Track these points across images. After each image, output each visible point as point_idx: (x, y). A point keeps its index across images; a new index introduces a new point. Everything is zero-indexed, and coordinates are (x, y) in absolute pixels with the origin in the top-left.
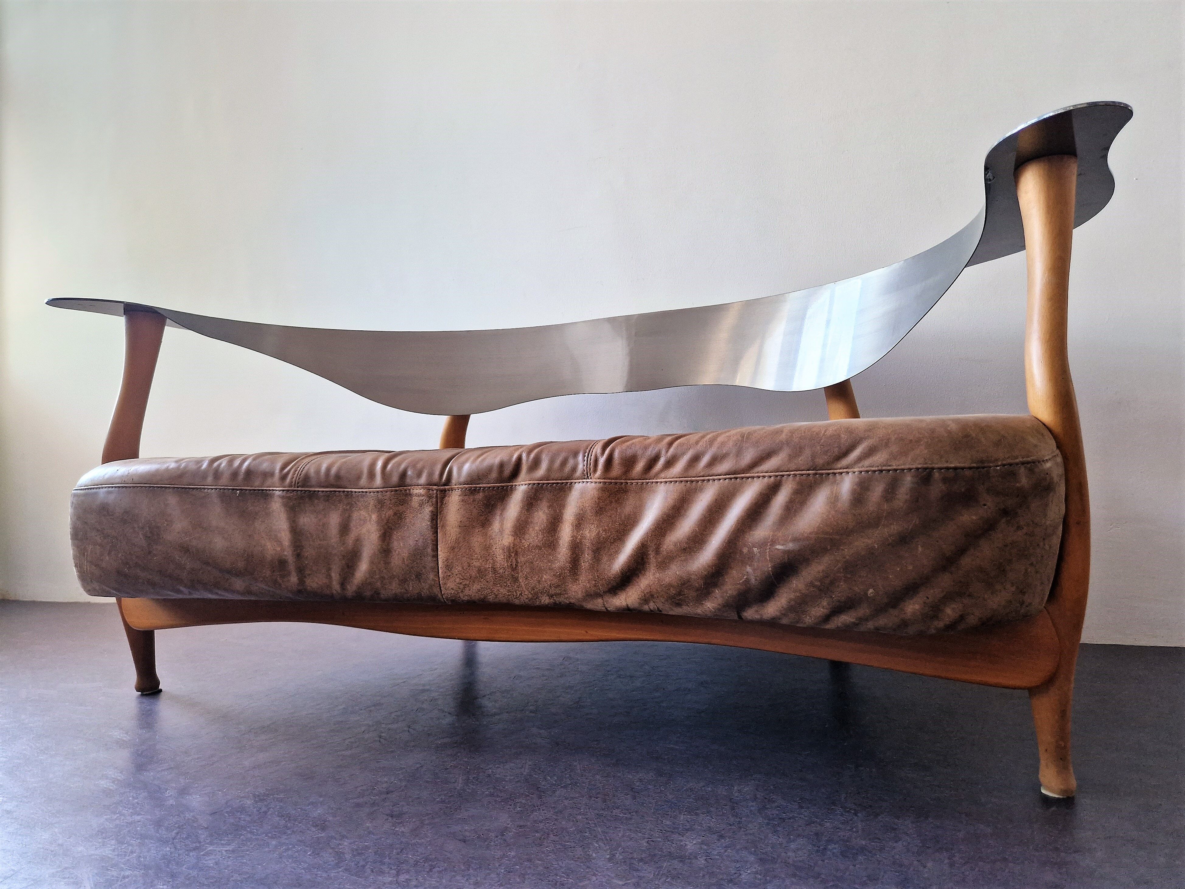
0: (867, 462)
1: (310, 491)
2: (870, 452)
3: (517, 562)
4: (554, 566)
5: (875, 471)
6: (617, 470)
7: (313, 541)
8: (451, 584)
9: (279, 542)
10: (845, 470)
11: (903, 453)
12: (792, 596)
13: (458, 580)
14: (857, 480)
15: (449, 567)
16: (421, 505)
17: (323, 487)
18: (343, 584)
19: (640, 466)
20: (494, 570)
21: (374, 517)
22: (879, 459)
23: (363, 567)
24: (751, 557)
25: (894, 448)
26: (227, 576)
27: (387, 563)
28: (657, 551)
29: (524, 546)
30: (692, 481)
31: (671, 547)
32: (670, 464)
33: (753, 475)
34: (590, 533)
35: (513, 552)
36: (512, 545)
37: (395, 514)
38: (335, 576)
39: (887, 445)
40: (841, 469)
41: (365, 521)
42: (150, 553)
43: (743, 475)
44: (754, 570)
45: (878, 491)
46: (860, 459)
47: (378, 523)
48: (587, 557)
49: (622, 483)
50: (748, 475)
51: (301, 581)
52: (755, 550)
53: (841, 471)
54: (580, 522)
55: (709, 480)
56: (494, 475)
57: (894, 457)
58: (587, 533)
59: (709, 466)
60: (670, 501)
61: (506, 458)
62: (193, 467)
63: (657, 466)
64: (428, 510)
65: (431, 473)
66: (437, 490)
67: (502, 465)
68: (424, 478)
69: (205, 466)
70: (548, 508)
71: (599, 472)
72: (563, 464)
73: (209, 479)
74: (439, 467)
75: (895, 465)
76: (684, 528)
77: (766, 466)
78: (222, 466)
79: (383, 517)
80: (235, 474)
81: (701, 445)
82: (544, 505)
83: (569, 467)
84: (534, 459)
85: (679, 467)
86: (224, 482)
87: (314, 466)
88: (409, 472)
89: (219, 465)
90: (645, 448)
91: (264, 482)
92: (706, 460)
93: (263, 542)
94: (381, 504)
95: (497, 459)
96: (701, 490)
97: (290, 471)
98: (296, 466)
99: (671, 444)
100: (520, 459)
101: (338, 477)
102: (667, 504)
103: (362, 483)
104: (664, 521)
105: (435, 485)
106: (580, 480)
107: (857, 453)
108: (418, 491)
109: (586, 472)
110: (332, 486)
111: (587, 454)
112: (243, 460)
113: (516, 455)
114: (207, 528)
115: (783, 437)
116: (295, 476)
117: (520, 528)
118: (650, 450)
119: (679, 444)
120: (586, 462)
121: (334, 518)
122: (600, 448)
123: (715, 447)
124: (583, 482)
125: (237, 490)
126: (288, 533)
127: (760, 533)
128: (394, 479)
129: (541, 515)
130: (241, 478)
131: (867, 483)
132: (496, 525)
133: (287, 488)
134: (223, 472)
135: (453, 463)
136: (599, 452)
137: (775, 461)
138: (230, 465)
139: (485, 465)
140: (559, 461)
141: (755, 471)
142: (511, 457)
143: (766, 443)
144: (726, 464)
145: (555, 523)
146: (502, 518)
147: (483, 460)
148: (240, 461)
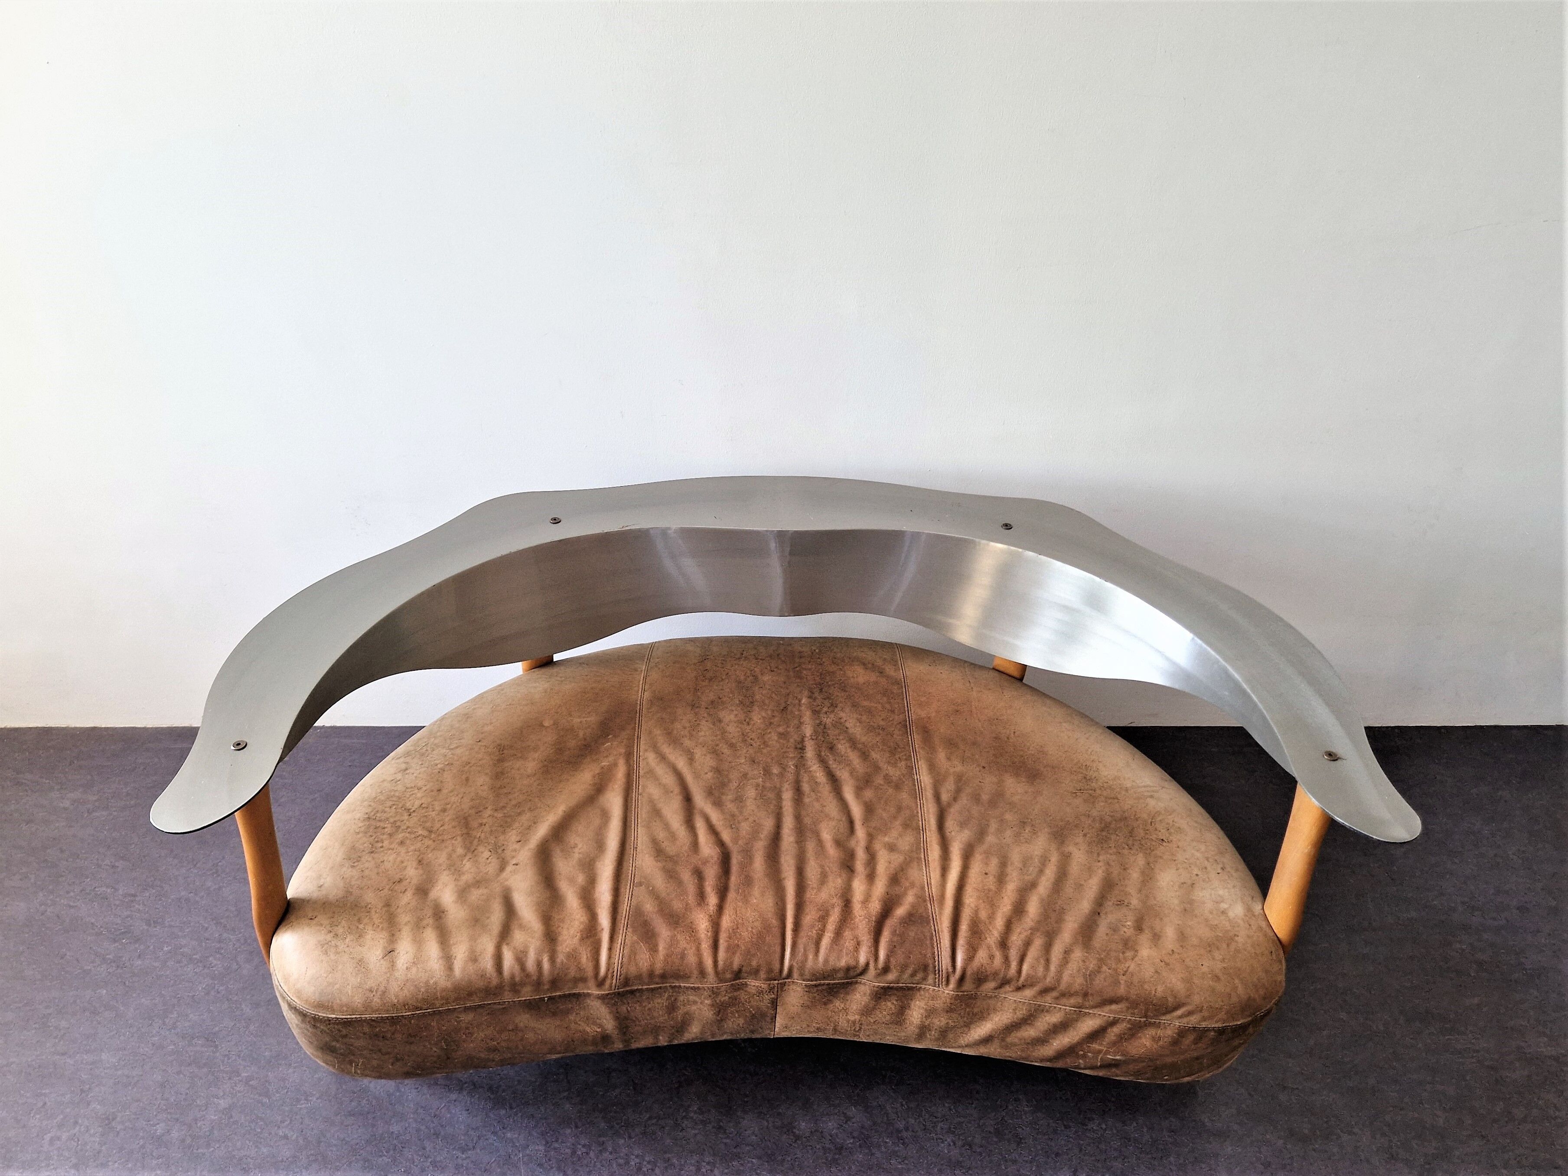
0: (1185, 1020)
1: (632, 990)
2: (1190, 1013)
3: (861, 1028)
5: (1189, 1028)
6: (968, 985)
7: (640, 1022)
9: (600, 1027)
10: (1168, 1022)
11: (1210, 1018)
13: (794, 1032)
14: (1176, 1031)
15: (784, 1027)
16: (760, 993)
17: (646, 985)
18: (673, 1039)
19: (991, 984)
20: (835, 1030)
21: (708, 1002)
22: (1193, 1020)
23: (695, 1029)
24: (1084, 1057)
25: (1205, 1014)
28: (1003, 1041)
29: (868, 1022)
30: (1040, 1006)
31: (1016, 1041)
32: (1019, 989)
33: (1095, 1013)
34: (938, 1022)
35: (855, 1024)
36: (856, 1021)
37: (730, 999)
38: (664, 1036)
39: (1201, 1011)
40: (1165, 1021)
41: (695, 1003)
42: (448, 1057)
43: (1087, 1011)
45: (1191, 1037)
46: (1180, 1017)
47: (712, 1005)
48: (934, 1033)
49: (971, 995)
50: (1091, 1012)
51: (626, 1045)
52: (1090, 1055)
54: (930, 1013)
55: (1055, 1008)
56: (840, 975)
57: (1204, 1019)
58: (934, 1022)
59: (1057, 998)
60: (1020, 1014)
61: (852, 963)
62: (481, 984)
63: (1007, 988)
64: (767, 997)
65: (770, 971)
66: (778, 984)
67: (848, 969)
68: (762, 975)
69: (495, 981)
70: (897, 1001)
71: (952, 986)
72: (913, 975)
73: (506, 993)
74: (777, 966)
75: (1204, 1025)
76: (1030, 1032)
77: (1107, 1008)
78: (517, 979)
79: (718, 1001)
80: (538, 984)
81: (1049, 981)
82: (894, 1000)
83: (919, 976)
84: (883, 968)
85: (1028, 993)
86: (527, 994)
87: (633, 970)
88: (744, 969)
89: (513, 977)
90: (996, 974)
91: (575, 986)
92: (1055, 994)
93: (581, 1028)
94: (714, 993)
95: (843, 963)
96: (1047, 1011)
97: (606, 977)
98: (611, 971)
99: (1019, 972)
100: (867, 964)
101: (664, 977)
102: (1016, 1016)
103: (692, 980)
104: (1012, 1026)
105: (775, 980)
106: (930, 987)
107: (1179, 1012)
108: (757, 984)
109: (937, 983)
110: (657, 984)
111: (937, 968)
112: (539, 964)
113: (862, 960)
114: (516, 1029)
115: (1122, 990)
116: (614, 981)
117: (867, 1011)
118: (1001, 975)
119: (1028, 976)
120: (937, 976)
121: (660, 1002)
122: (950, 965)
123: (1063, 986)
124: (935, 990)
125: (544, 998)
126: (612, 1021)
127: (1095, 1046)
128: (728, 976)
129: (890, 1005)
130: (546, 987)
131: (1182, 1033)
132: (838, 1004)
133: (607, 992)
134: (523, 984)
135: (791, 960)
136: (950, 970)
137: (1114, 1007)
138: (528, 976)
139: (829, 968)
140: (909, 971)
141: (1099, 1009)
142: (857, 962)
143: (1109, 993)
144: (1072, 1001)
145: (902, 1010)
146: (844, 1000)
147: (826, 961)
148: (535, 967)
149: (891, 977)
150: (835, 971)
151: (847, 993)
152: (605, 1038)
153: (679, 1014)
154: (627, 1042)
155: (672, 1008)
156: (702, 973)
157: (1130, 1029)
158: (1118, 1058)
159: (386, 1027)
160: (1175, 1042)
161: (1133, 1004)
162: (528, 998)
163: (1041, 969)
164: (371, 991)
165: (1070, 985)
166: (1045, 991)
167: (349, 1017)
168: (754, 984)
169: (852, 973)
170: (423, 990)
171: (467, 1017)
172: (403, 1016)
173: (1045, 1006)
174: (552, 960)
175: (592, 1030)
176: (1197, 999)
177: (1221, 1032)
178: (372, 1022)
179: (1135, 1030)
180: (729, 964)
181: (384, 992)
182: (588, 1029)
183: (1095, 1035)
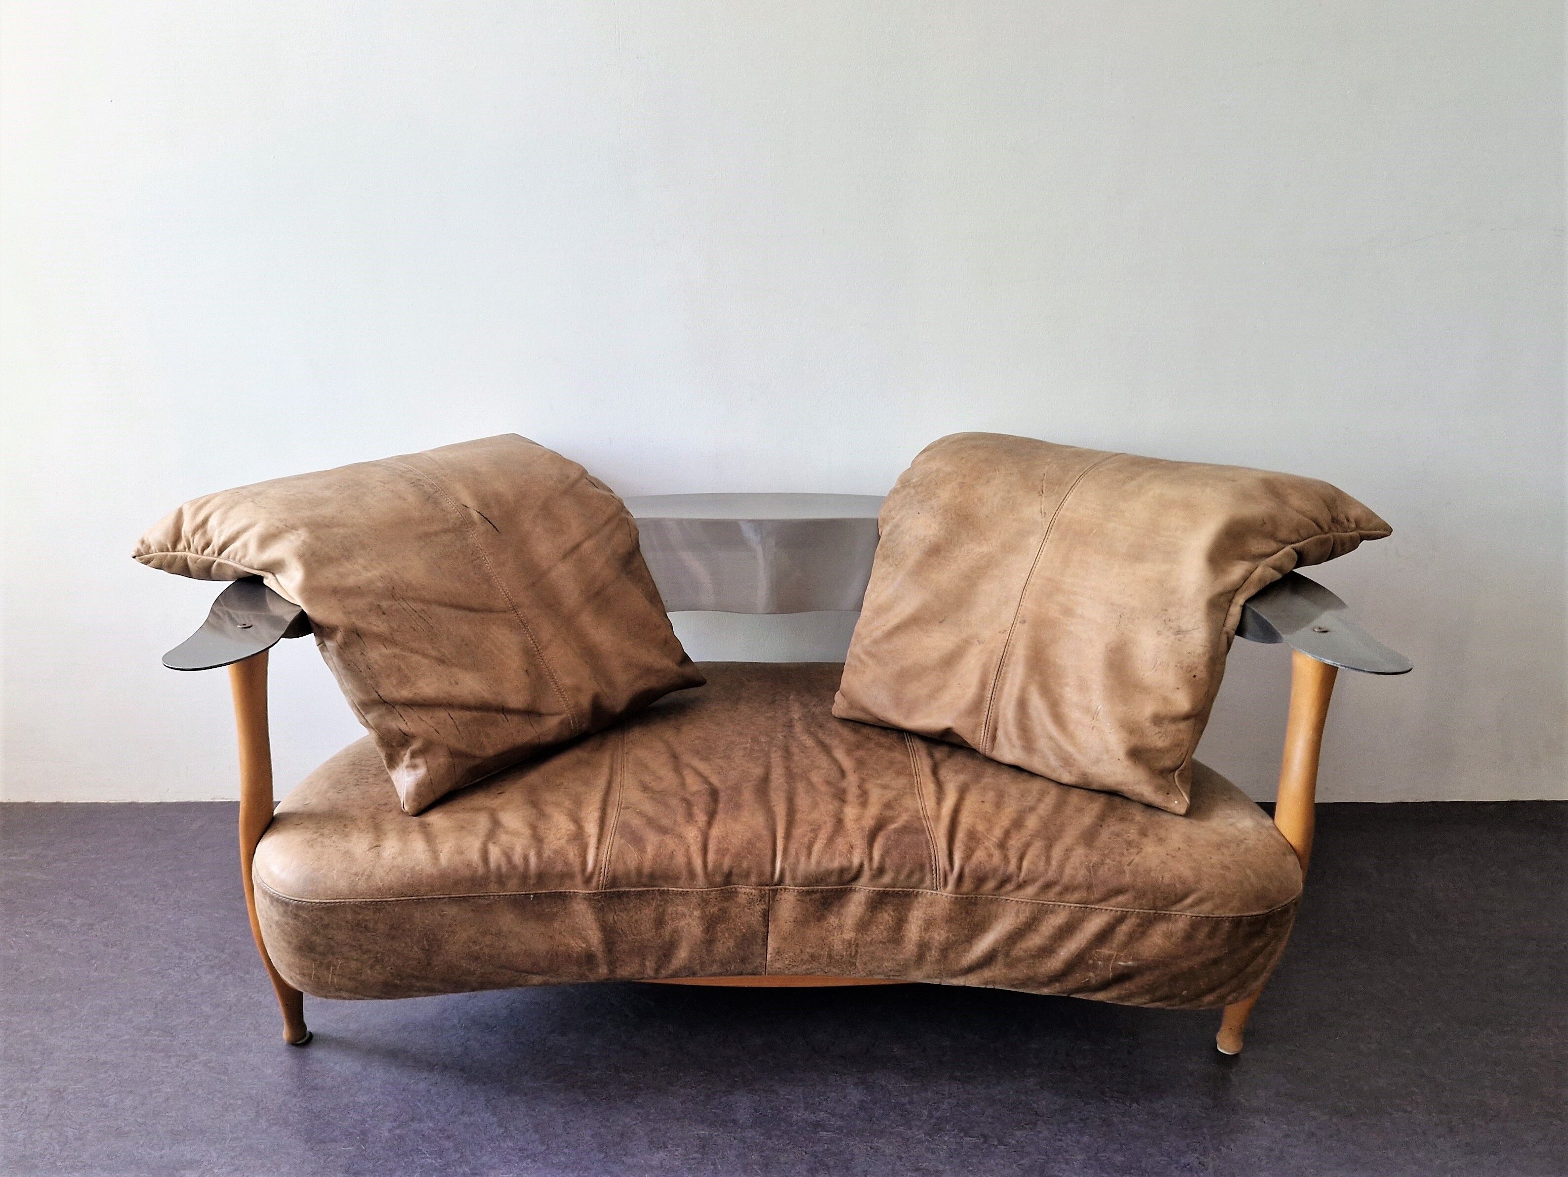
0: (1197, 909)
1: (619, 892)
2: (1201, 901)
3: (857, 951)
4: (897, 957)
5: (1203, 917)
6: (967, 886)
7: (626, 936)
8: (777, 965)
9: (585, 940)
10: (1179, 913)
11: (1223, 905)
12: (1123, 992)
13: (787, 962)
14: (1188, 922)
15: (778, 952)
16: (751, 902)
17: (634, 887)
18: (657, 971)
19: (990, 885)
20: (830, 956)
21: (697, 913)
22: (1205, 909)
23: (682, 954)
24: (1095, 967)
25: (1218, 901)
26: (523, 974)
27: (709, 951)
28: (1007, 955)
29: (866, 940)
30: (1043, 904)
31: (1021, 953)
32: (1020, 886)
33: (1101, 907)
34: (939, 936)
35: (853, 946)
36: (853, 939)
37: (720, 910)
38: (650, 964)
39: (1212, 898)
40: (1175, 911)
41: (684, 915)
42: (429, 964)
43: (1093, 906)
44: (1096, 976)
45: (1205, 930)
46: (1191, 906)
47: (701, 918)
48: (933, 955)
49: (972, 897)
50: (1097, 907)
51: (612, 971)
52: (1100, 963)
53: (1176, 913)
54: (929, 924)
55: (1059, 906)
56: (833, 879)
57: (1217, 907)
58: (936, 935)
59: (1061, 894)
60: (1022, 918)
61: (845, 863)
62: (467, 873)
63: (1009, 887)
64: (759, 908)
65: (761, 874)
66: (769, 890)
67: (842, 871)
68: (753, 879)
69: (481, 871)
70: (894, 911)
71: (950, 887)
72: (910, 875)
73: (492, 885)
74: (768, 868)
75: (1217, 914)
76: (1035, 940)
77: (1113, 901)
78: (504, 870)
79: (707, 913)
80: (524, 877)
81: (1051, 874)
82: (890, 908)
83: (916, 877)
84: (878, 868)
85: (1030, 890)
86: (513, 888)
87: (620, 868)
88: (735, 871)
89: (499, 868)
90: (995, 870)
91: (561, 885)
92: (1057, 889)
93: (566, 941)
94: (704, 902)
95: (836, 864)
96: (1052, 912)
97: (593, 873)
98: (598, 866)
99: (1020, 868)
100: (861, 866)
101: (652, 876)
102: (1019, 921)
103: (681, 882)
104: (1016, 933)
105: (767, 886)
106: (928, 891)
107: (1189, 901)
108: (748, 890)
109: (935, 885)
110: (645, 886)
111: (934, 868)
112: (526, 858)
113: (856, 861)
114: (499, 934)
115: (1127, 879)
116: (601, 878)
117: (863, 926)
118: (1001, 872)
119: (1029, 871)
120: (935, 876)
121: (647, 914)
122: (947, 863)
123: (1066, 879)
124: (932, 893)
125: (530, 894)
126: (598, 933)
127: (1105, 951)
128: (718, 879)
129: (886, 917)
130: (532, 882)
131: (1195, 925)
132: (833, 920)
133: (594, 891)
134: (509, 877)
135: (782, 862)
136: (948, 868)
137: (1121, 899)
138: (514, 867)
139: (822, 869)
140: (905, 871)
141: (1103, 904)
142: (851, 863)
143: (1114, 883)
144: (1077, 896)
145: (900, 923)
146: (839, 914)
147: (819, 863)
148: (522, 860)
149: (887, 879)
150: (829, 873)
151: (842, 906)
152: (589, 958)
153: (667, 932)
154: (612, 964)
155: (660, 922)
156: (692, 875)
157: (1139, 925)
158: (1130, 963)
159: (369, 915)
160: (1189, 937)
161: (1141, 894)
162: (513, 893)
163: (1042, 864)
164: (356, 874)
165: (1073, 877)
166: (1048, 886)
167: (333, 901)
168: (746, 891)
169: (847, 877)
170: (408, 875)
171: (452, 911)
172: (386, 901)
173: (1049, 905)
174: (539, 854)
175: (577, 945)
176: (1206, 885)
177: (1237, 922)
178: (357, 908)
179: (1146, 924)
180: (718, 865)
181: (369, 876)
182: (572, 943)
183: (1103, 936)
